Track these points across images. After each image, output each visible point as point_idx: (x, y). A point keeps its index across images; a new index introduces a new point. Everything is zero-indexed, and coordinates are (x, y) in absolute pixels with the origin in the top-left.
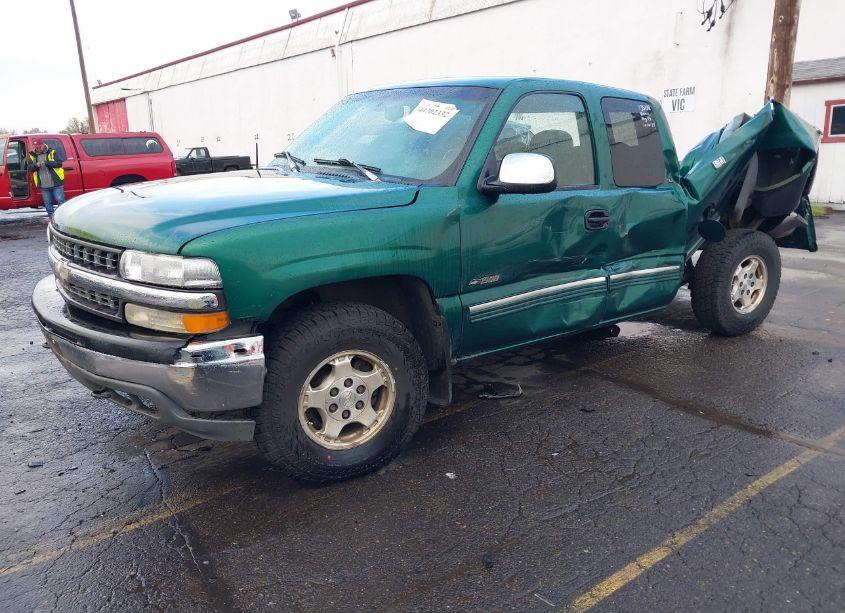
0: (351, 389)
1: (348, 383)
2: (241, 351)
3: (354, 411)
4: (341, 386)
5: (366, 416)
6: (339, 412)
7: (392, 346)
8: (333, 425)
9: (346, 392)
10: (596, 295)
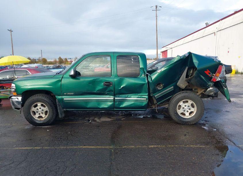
0: (41, 110)
1: (40, 108)
2: (18, 99)
3: (41, 114)
4: (39, 109)
5: (43, 116)
6: (38, 113)
7: (48, 104)
8: (37, 115)
9: (40, 110)
10: (111, 102)
